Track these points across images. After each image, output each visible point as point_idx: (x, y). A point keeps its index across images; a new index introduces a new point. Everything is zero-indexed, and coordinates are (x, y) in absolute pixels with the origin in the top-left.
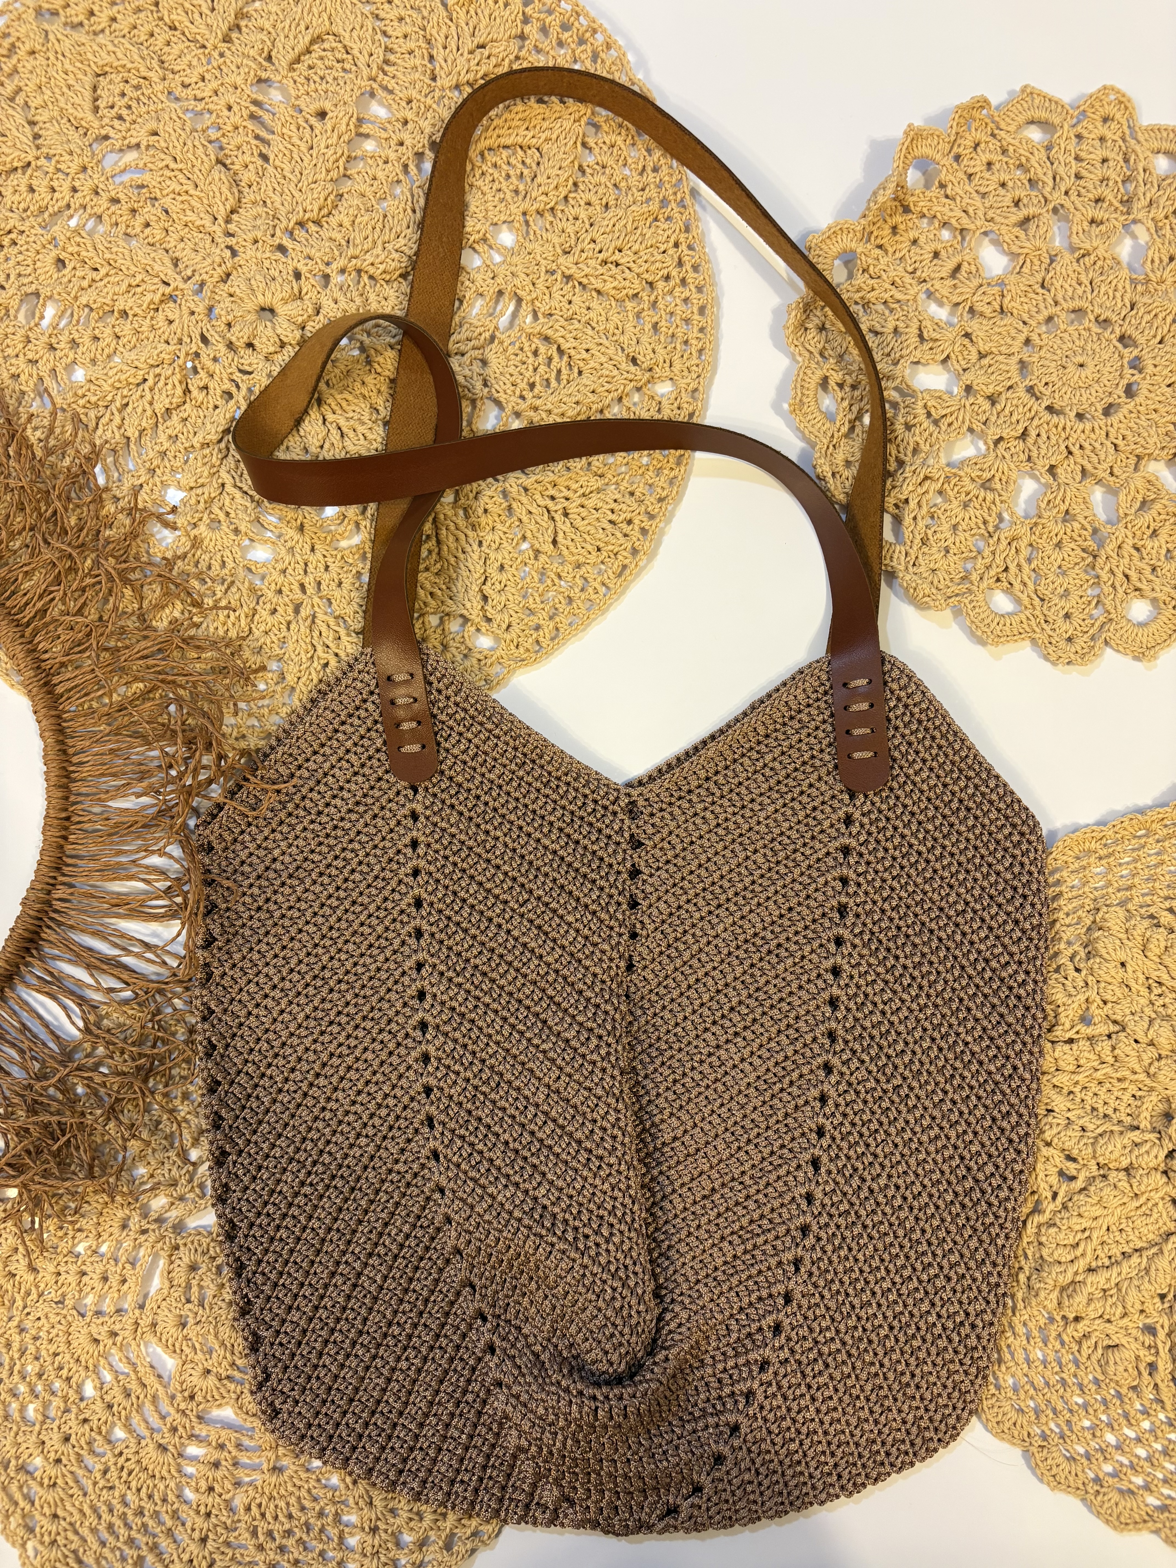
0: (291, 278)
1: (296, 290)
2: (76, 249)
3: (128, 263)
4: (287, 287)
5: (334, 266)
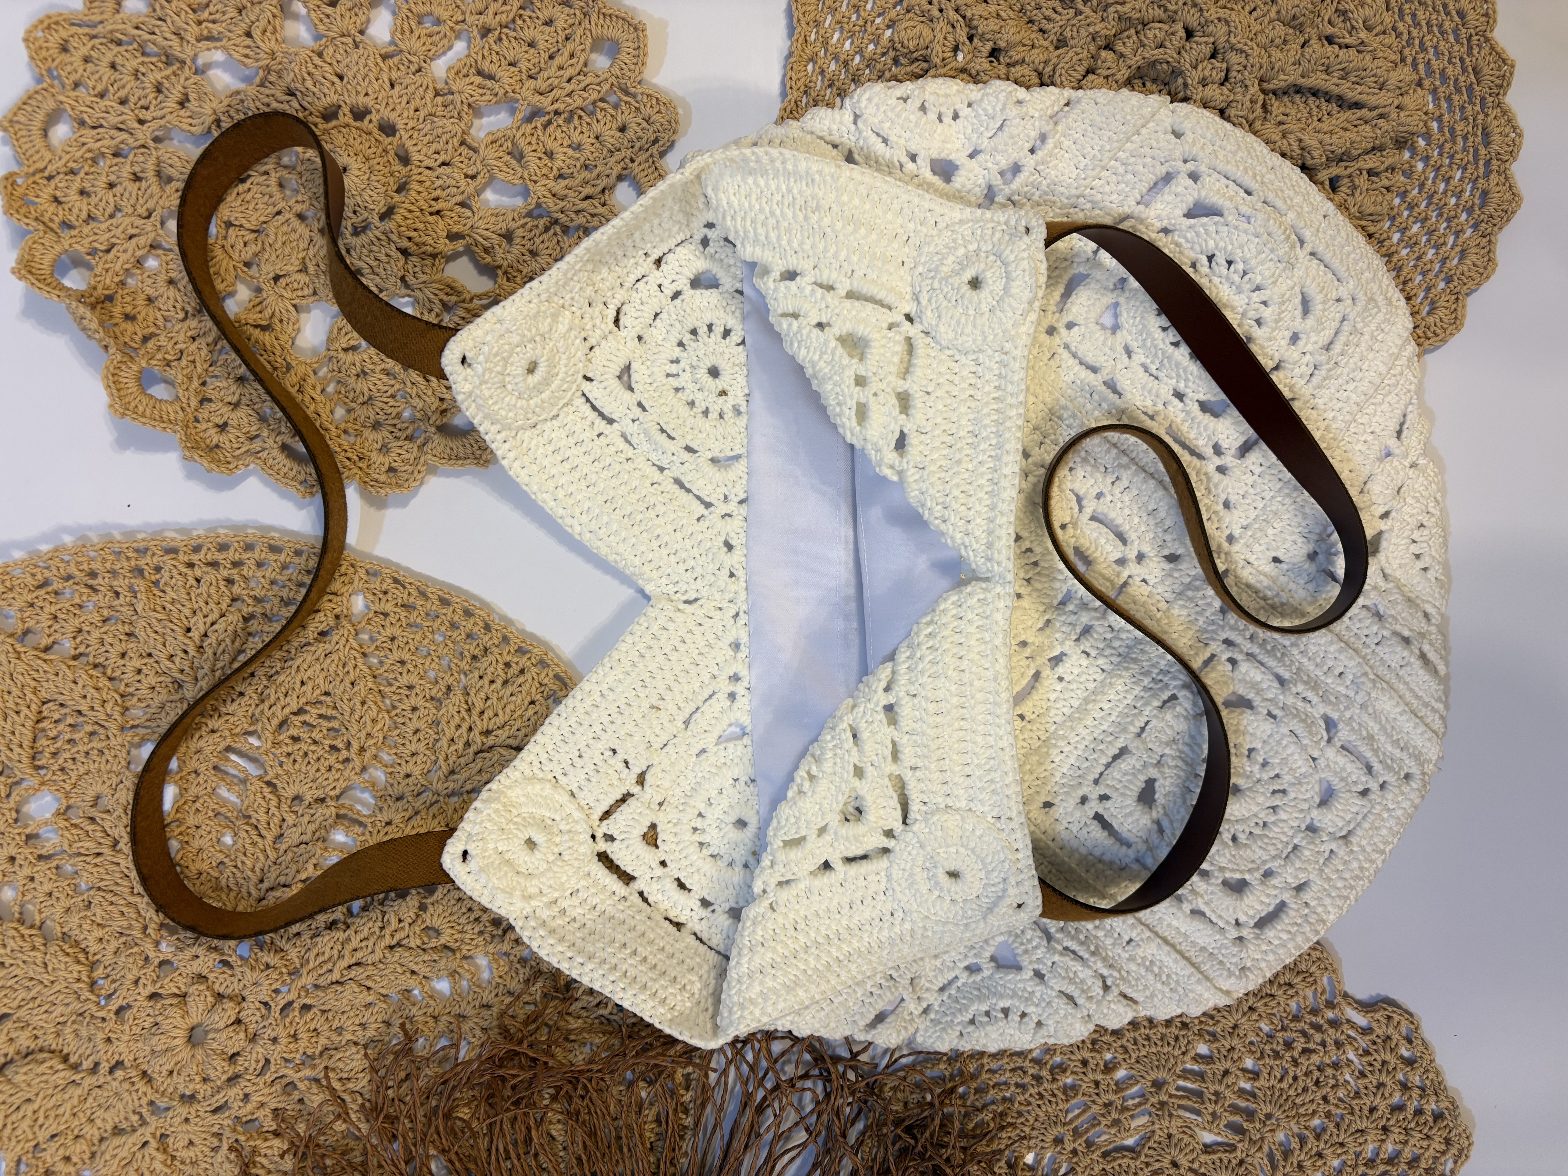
0: (159, 1005)
1: (175, 1001)
4: (170, 1011)
5: (151, 954)
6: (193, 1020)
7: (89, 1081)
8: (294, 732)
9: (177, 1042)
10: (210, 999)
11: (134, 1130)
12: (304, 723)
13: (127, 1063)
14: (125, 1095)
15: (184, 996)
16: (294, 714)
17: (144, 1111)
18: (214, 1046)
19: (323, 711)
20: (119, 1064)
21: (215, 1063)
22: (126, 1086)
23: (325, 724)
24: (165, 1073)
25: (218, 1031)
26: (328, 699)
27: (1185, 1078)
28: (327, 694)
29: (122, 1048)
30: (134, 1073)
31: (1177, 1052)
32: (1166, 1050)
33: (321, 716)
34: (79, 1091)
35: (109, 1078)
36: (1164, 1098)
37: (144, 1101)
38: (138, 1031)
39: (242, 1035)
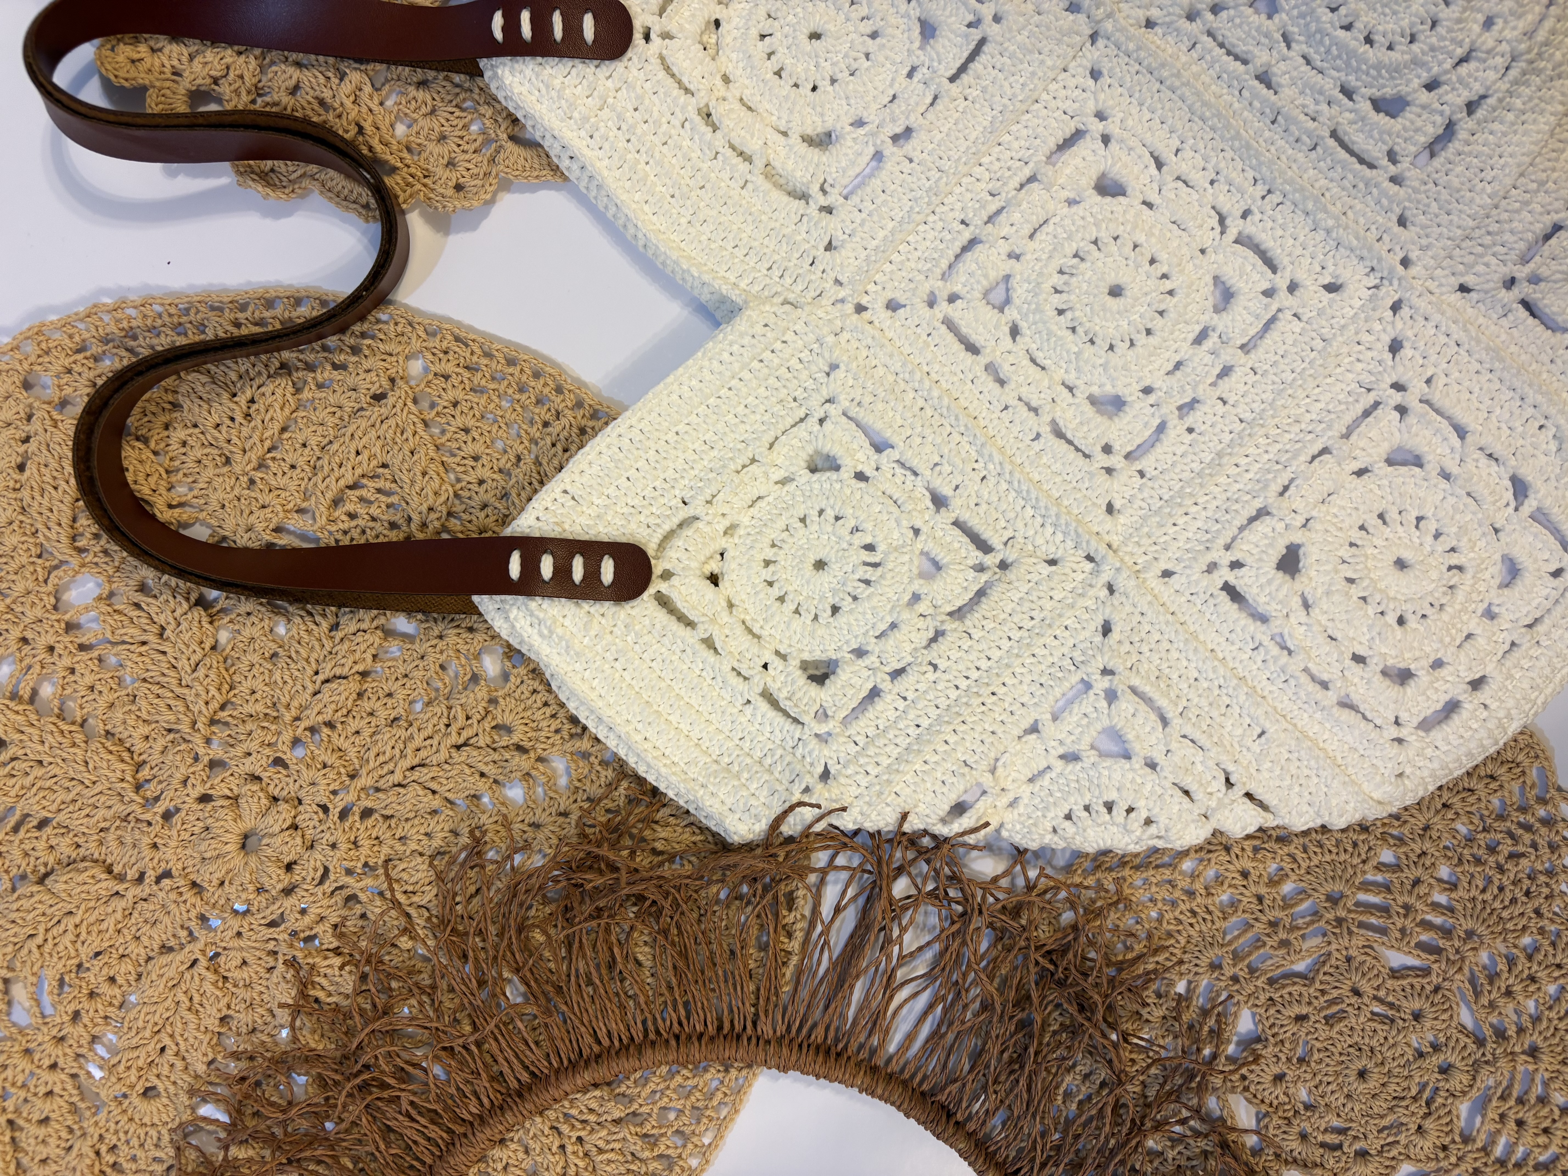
0: (209, 807)
1: (226, 803)
2: (133, 1071)
3: (160, 1009)
4: (221, 813)
5: (201, 751)
6: (247, 824)
7: (134, 892)
8: (350, 507)
9: (229, 848)
10: (264, 801)
11: (182, 946)
12: (361, 499)
13: (174, 872)
14: (173, 906)
15: (236, 798)
16: (350, 487)
17: (193, 925)
18: (269, 852)
19: (380, 484)
20: (167, 874)
21: (270, 870)
22: (173, 896)
23: (383, 498)
24: (215, 882)
25: (273, 835)
26: (386, 471)
27: (1367, 890)
28: (384, 466)
29: (169, 854)
30: (182, 883)
31: (1356, 860)
32: (1343, 857)
33: (379, 491)
34: (122, 904)
35: (155, 888)
36: (1342, 913)
37: (193, 914)
38: (185, 836)
39: (299, 840)
